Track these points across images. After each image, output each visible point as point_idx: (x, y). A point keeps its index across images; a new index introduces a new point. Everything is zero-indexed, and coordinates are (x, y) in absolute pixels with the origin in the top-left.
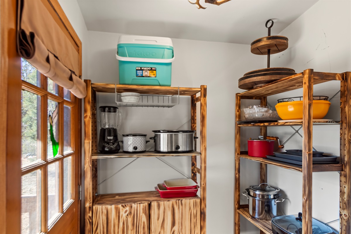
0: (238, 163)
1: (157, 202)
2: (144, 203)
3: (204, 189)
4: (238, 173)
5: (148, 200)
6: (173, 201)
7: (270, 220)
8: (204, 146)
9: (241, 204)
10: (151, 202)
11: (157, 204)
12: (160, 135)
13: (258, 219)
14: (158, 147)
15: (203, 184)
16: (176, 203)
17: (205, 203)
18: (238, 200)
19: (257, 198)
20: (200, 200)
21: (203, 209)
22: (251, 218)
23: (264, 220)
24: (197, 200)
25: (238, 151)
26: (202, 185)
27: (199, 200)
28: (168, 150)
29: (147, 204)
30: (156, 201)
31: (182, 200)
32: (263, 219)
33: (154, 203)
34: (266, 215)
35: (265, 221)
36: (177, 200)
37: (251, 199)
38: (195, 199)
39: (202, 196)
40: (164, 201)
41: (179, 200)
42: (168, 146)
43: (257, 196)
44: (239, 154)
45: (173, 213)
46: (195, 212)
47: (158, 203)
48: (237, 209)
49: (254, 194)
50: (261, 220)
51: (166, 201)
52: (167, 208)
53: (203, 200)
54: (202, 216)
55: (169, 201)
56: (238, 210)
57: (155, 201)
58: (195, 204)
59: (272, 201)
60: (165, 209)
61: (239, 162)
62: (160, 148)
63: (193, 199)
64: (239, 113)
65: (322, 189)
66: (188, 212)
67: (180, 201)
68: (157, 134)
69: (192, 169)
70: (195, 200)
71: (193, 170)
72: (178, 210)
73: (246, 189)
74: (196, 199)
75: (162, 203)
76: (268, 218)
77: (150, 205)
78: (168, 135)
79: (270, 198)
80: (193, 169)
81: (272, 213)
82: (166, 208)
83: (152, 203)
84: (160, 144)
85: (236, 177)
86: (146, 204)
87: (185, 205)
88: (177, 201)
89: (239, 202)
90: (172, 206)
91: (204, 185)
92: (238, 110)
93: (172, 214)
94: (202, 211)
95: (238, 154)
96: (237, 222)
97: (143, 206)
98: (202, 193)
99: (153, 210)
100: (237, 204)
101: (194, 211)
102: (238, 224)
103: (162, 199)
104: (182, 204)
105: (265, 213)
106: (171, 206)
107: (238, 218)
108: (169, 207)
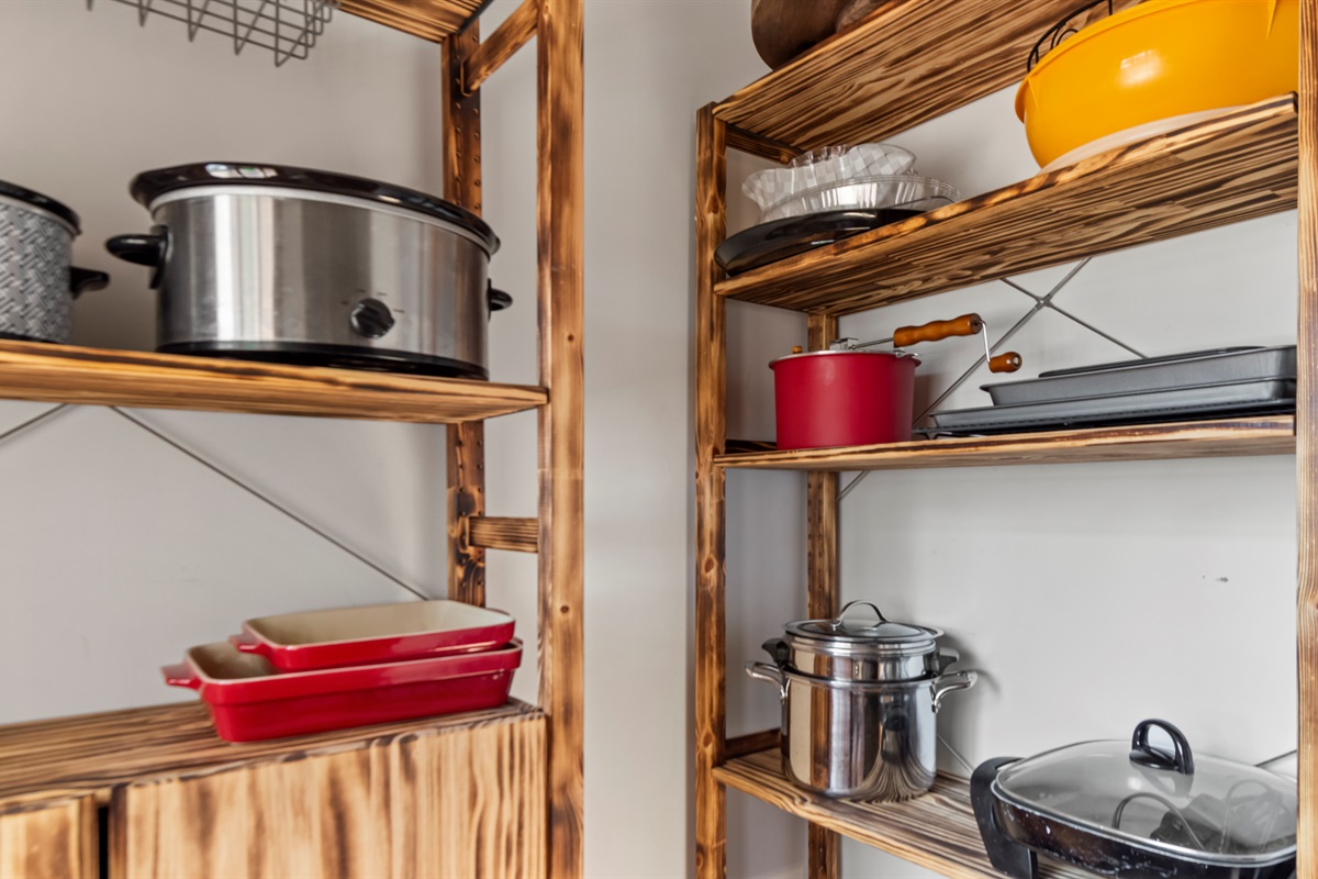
0: (715, 501)
1: (183, 779)
2: (39, 807)
3: (571, 644)
4: (715, 562)
5: (95, 778)
6: (335, 755)
7: (913, 798)
8: (571, 338)
9: (730, 733)
10: (119, 791)
11: (186, 796)
12: (205, 205)
13: (855, 801)
14: (194, 312)
15: (565, 609)
16: (365, 766)
17: (576, 740)
18: (714, 715)
19: (839, 682)
20: (542, 723)
21: (565, 788)
22: (813, 803)
23: (884, 803)
24: (527, 724)
25: (713, 436)
26: (557, 615)
27: (535, 722)
28: (279, 331)
29: (72, 808)
30: (174, 775)
31: (412, 738)
32: (880, 798)
33: (151, 789)
34: (890, 777)
35: (890, 804)
36: (370, 741)
37: (802, 692)
38: (507, 721)
39: (558, 697)
40: (252, 767)
41: (387, 741)
42: (279, 302)
43: (839, 667)
44: (722, 449)
45: (334, 853)
46: (509, 813)
47: (193, 784)
48: (713, 766)
49: (818, 661)
50: (869, 802)
51: (271, 758)
52: (281, 821)
53: (562, 720)
54: (559, 833)
55: (299, 756)
56: (718, 773)
57: (163, 777)
58: (510, 760)
59: (915, 687)
60: (260, 827)
61: (719, 496)
62: (208, 314)
63: (496, 722)
64: (718, 216)
65: (1226, 580)
66: (461, 826)
67: (394, 748)
68: (182, 203)
69: (456, 534)
70: (512, 726)
71: (458, 544)
72: (383, 822)
73: (765, 647)
74: (516, 720)
75: (232, 786)
76: (903, 791)
77: (106, 821)
78: (279, 205)
79: (904, 676)
80: (463, 533)
81: (917, 762)
82: (272, 820)
83: (133, 797)
84: (206, 284)
85: (700, 582)
86: (67, 811)
87: (438, 773)
88: (374, 751)
89: (719, 725)
90: (327, 794)
91: (571, 615)
92: (714, 200)
93: (327, 861)
94: (557, 800)
95: (716, 452)
96: (710, 842)
97: (33, 833)
98: (554, 670)
99: (140, 862)
100: (714, 737)
101: (499, 812)
102: (717, 848)
103: (236, 748)
104: (409, 771)
105: (887, 765)
106: (316, 800)
107: (716, 815)
108: (300, 810)
